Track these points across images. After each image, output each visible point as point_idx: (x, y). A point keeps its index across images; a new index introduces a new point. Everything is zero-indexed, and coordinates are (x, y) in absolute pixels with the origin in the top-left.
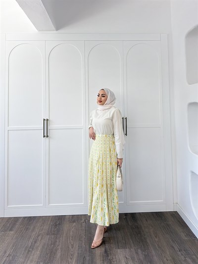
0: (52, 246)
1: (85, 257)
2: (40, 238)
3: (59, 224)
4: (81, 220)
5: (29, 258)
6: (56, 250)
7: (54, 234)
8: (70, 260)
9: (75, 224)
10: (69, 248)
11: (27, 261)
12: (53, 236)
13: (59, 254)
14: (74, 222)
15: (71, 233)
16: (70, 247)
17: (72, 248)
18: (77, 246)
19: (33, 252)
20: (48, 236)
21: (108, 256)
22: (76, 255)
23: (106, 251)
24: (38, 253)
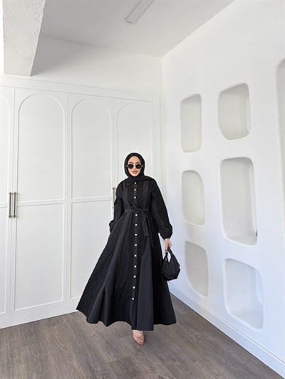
0: (38, 354)
2: (16, 351)
3: (35, 331)
4: (62, 320)
6: (46, 357)
7: (34, 343)
8: (69, 362)
9: (56, 326)
10: (61, 351)
12: (33, 345)
13: (52, 361)
14: (54, 325)
15: (57, 337)
16: (62, 349)
17: (66, 350)
18: (71, 347)
19: (16, 366)
20: (27, 347)
23: (107, 343)
24: (23, 366)
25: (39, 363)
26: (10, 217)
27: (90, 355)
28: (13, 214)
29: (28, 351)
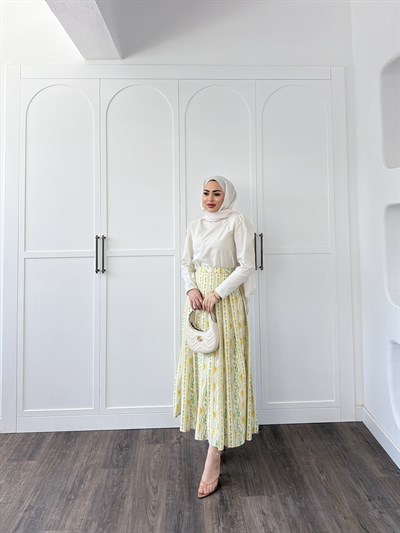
1: (180, 512)
2: (89, 473)
3: (126, 446)
4: (171, 438)
6: (124, 497)
7: (117, 467)
8: (151, 518)
9: (158, 446)
11: (66, 519)
12: (115, 471)
13: (128, 506)
14: (157, 442)
15: (152, 465)
16: (151, 492)
17: (155, 493)
18: (165, 491)
19: (78, 501)
20: (107, 470)
21: (226, 509)
22: (162, 508)
23: (222, 497)
24: (87, 503)
25: (109, 506)
26: (97, 271)
27: (187, 514)
28: (100, 268)
29: (105, 478)
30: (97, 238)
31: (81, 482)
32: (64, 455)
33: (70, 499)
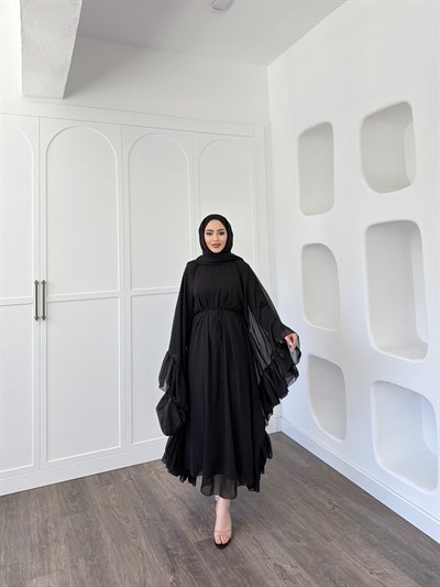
1: (159, 530)
2: (51, 524)
3: (79, 493)
4: (120, 477)
5: (49, 559)
6: (98, 533)
7: (78, 512)
8: (134, 541)
9: (111, 486)
10: (120, 524)
11: (49, 564)
12: (78, 515)
13: (107, 538)
14: (108, 484)
15: (113, 502)
16: (123, 522)
18: (136, 518)
19: (52, 548)
20: (68, 518)
21: (199, 518)
22: (140, 531)
24: (63, 547)
25: (88, 544)
26: (37, 318)
27: (165, 530)
28: (40, 314)
29: (70, 524)
30: (37, 283)
31: (46, 532)
32: (12, 516)
33: (43, 549)
